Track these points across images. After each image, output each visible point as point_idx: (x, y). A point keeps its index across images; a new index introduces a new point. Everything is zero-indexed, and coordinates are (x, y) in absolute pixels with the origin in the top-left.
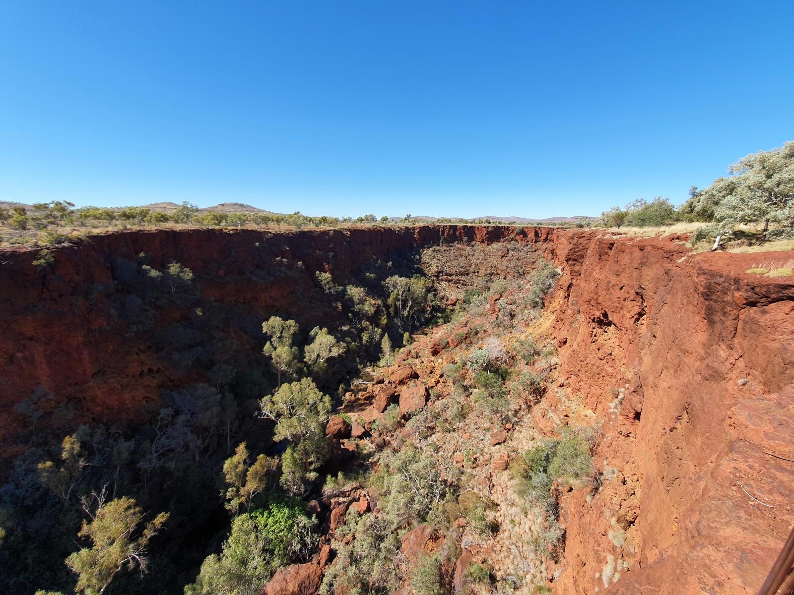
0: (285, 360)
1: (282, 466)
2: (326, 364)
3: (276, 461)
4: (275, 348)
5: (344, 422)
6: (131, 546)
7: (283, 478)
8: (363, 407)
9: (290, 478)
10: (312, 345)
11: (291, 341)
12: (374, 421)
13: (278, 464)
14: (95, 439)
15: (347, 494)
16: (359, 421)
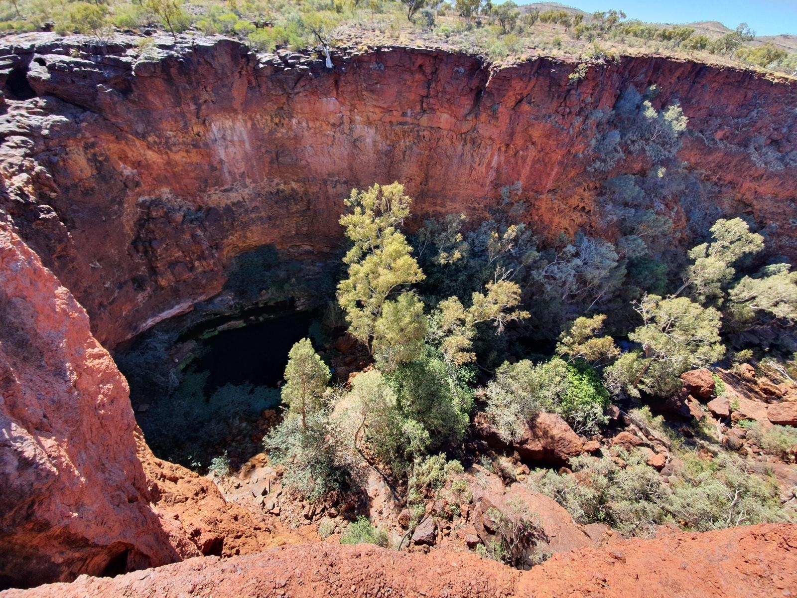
0: (707, 275)
1: (617, 360)
2: (753, 314)
3: (616, 351)
4: (707, 256)
5: (712, 386)
6: (502, 314)
7: (608, 369)
8: (752, 395)
9: (615, 374)
10: (757, 281)
11: (734, 260)
12: (751, 420)
13: (615, 355)
14: (523, 236)
15: (650, 437)
16: (732, 402)
